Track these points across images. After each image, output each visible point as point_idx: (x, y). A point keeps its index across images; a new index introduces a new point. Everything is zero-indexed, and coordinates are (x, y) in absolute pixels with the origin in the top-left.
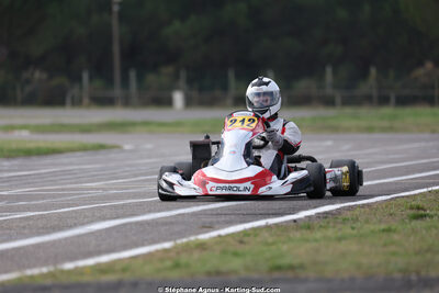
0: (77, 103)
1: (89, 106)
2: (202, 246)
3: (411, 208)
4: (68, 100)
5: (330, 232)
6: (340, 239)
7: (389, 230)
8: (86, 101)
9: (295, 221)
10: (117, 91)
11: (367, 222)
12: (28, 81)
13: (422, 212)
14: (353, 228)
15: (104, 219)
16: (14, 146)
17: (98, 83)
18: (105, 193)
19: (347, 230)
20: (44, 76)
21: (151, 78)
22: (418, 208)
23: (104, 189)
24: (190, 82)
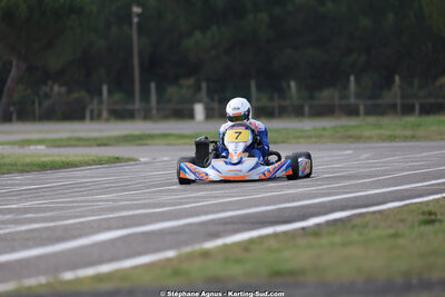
0: (96, 117)
1: (107, 120)
2: (206, 254)
3: (423, 213)
4: (88, 114)
5: (338, 238)
6: (344, 245)
7: (396, 235)
8: (105, 114)
9: (303, 229)
10: (137, 105)
11: (376, 227)
12: (47, 96)
13: (433, 217)
14: (360, 234)
15: (109, 228)
16: (28, 160)
17: (118, 96)
18: (116, 204)
19: (354, 236)
20: (63, 89)
21: (171, 90)
22: (430, 213)
23: (114, 201)
24: (210, 93)
